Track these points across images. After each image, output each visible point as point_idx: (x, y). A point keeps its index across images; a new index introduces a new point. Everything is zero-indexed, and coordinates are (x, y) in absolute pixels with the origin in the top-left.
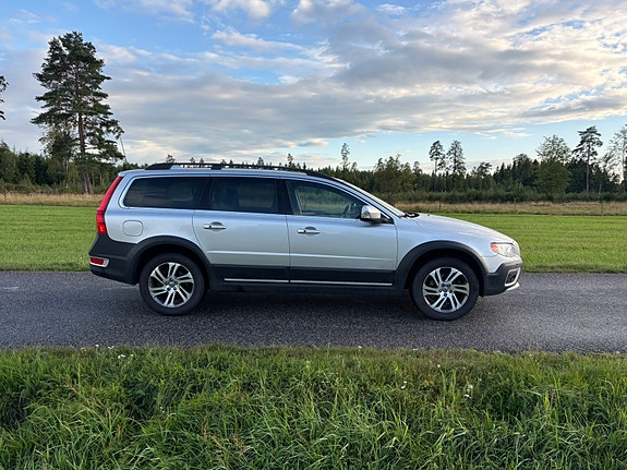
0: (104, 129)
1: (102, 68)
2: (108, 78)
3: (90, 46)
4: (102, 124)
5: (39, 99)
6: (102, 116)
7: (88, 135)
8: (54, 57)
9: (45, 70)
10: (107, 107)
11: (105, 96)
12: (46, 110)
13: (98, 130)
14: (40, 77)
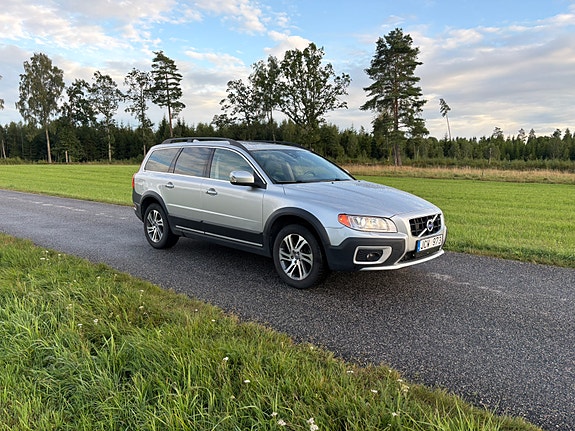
0: (415, 109)
1: (418, 55)
2: (421, 64)
3: (408, 38)
4: (415, 105)
5: (366, 89)
6: (413, 98)
7: (401, 115)
8: (380, 53)
9: (373, 65)
10: (418, 89)
11: (417, 79)
12: (372, 97)
13: (410, 111)
14: (369, 72)
